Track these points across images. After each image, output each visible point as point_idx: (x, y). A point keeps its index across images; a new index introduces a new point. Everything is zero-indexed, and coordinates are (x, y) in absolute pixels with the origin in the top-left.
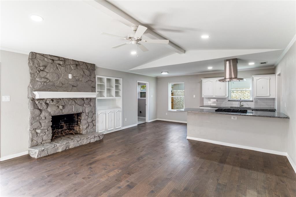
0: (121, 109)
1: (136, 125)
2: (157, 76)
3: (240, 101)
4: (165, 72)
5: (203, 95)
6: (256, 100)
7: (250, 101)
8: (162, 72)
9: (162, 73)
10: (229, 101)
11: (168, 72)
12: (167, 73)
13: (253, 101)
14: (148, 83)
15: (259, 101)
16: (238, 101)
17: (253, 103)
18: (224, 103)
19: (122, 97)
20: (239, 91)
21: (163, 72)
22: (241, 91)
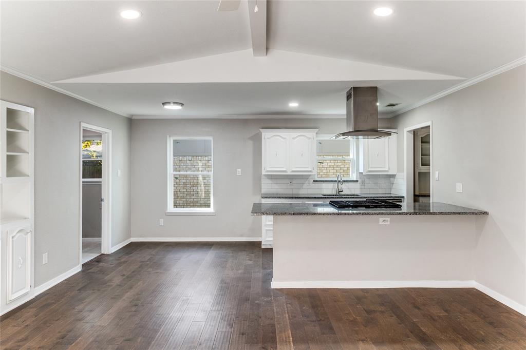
0: (29, 225)
1: (78, 269)
2: (133, 115)
3: (336, 181)
4: (174, 103)
5: (263, 168)
6: (363, 179)
7: (354, 181)
8: (164, 104)
9: (167, 107)
10: (316, 181)
11: (182, 105)
12: (178, 107)
13: (357, 181)
14: (110, 131)
15: (367, 181)
16: (332, 181)
17: (358, 185)
18: (305, 186)
19: (32, 178)
20: (328, 161)
21: (169, 103)
22: (329, 162)
